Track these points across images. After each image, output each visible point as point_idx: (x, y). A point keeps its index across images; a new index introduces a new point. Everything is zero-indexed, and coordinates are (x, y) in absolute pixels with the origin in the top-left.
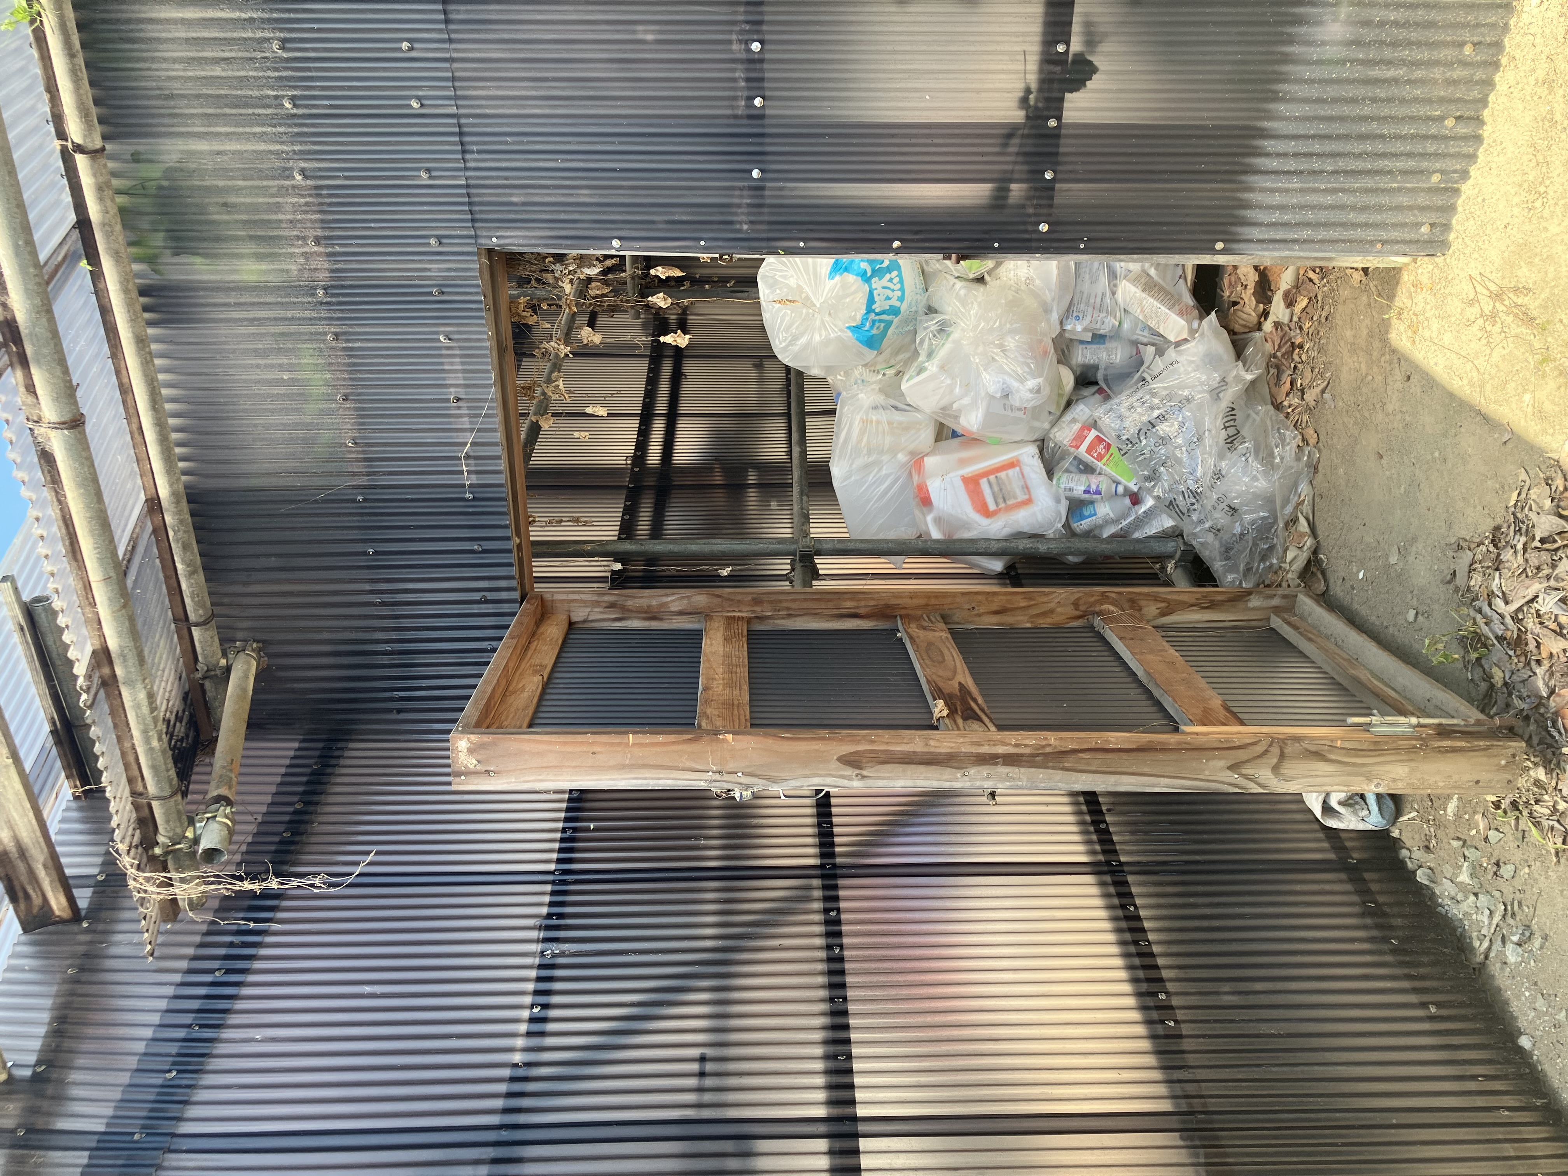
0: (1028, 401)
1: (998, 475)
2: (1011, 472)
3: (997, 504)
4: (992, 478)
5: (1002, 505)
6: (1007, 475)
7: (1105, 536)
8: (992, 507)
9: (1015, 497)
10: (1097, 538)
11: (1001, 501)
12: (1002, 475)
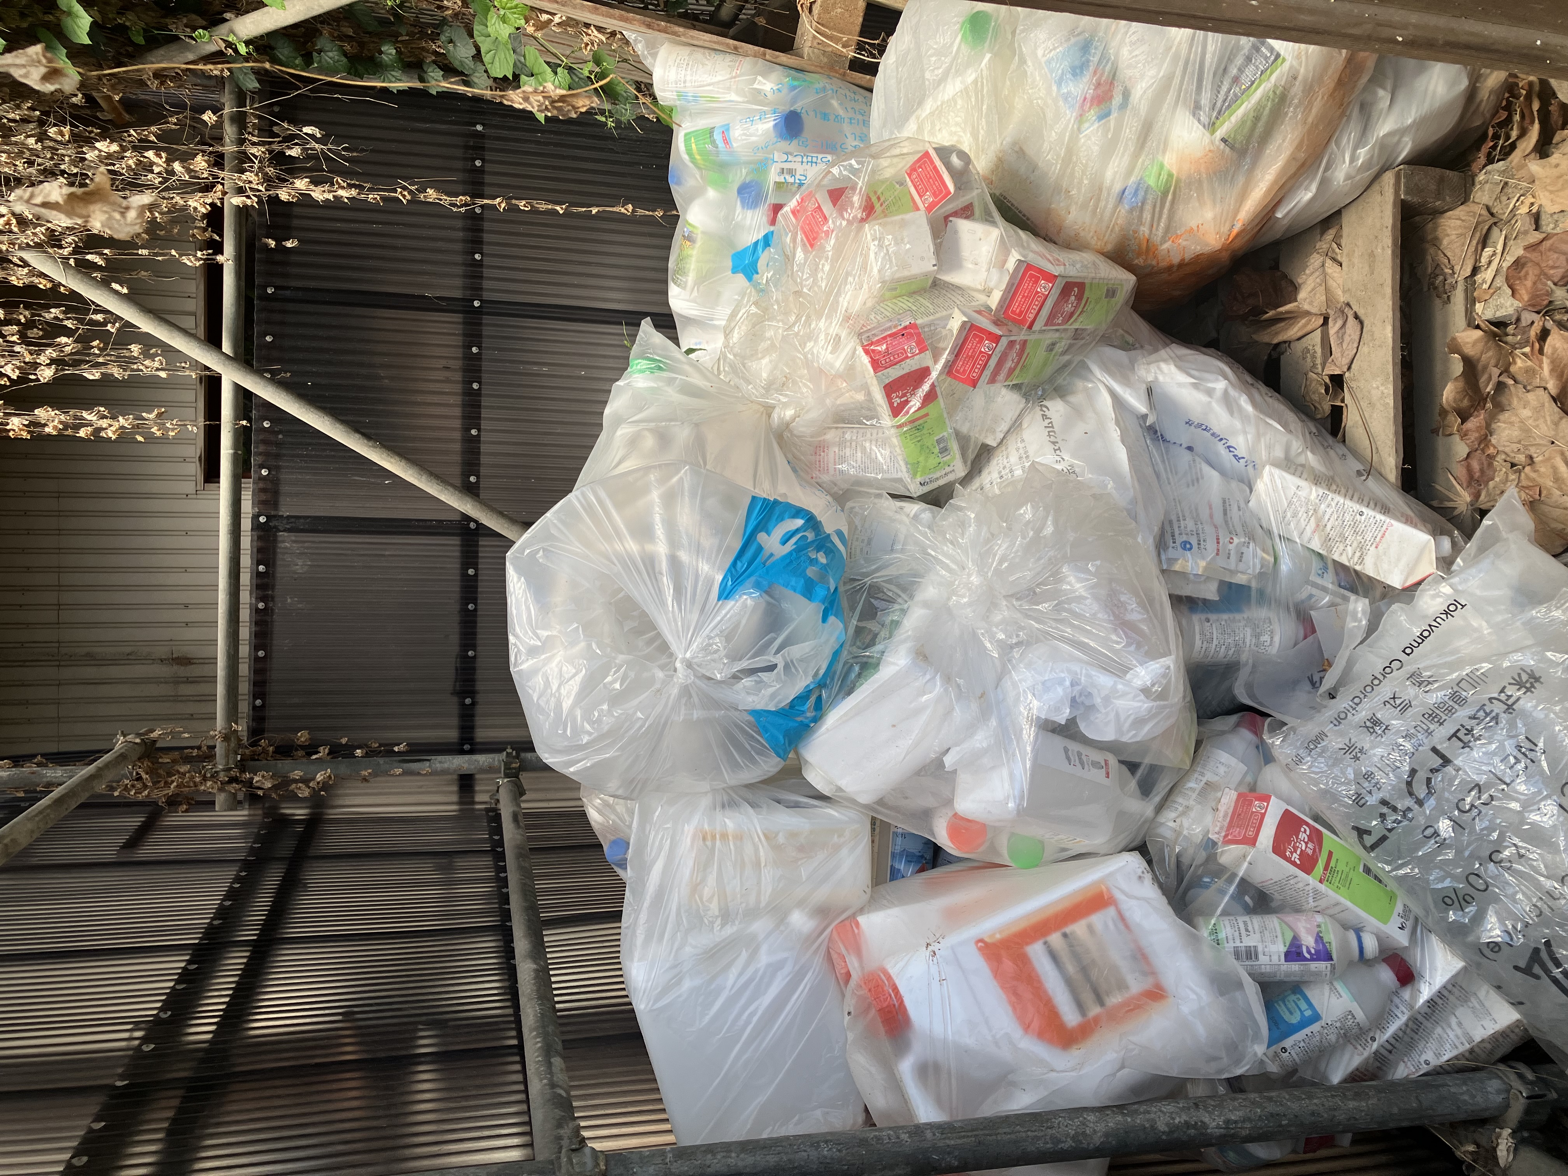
0: (1139, 722)
1: (1068, 930)
2: (1098, 919)
3: (1081, 1007)
4: (1055, 939)
5: (1095, 1010)
6: (1091, 928)
7: (1336, 1077)
8: (1070, 1017)
9: (1122, 985)
10: (1319, 1085)
11: (1088, 997)
12: (1078, 928)
